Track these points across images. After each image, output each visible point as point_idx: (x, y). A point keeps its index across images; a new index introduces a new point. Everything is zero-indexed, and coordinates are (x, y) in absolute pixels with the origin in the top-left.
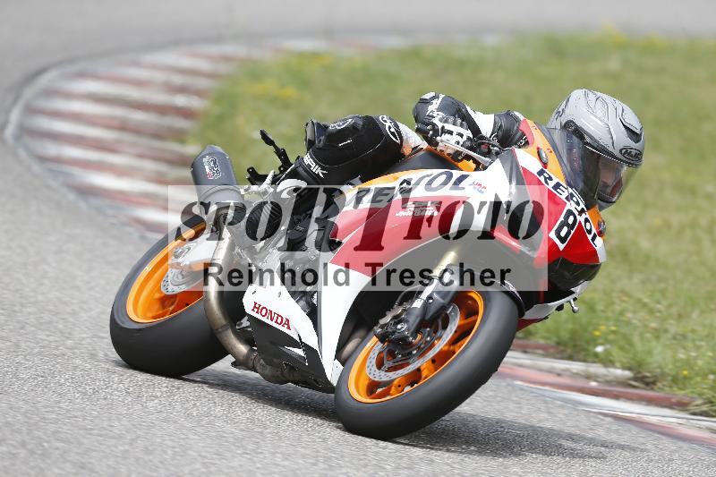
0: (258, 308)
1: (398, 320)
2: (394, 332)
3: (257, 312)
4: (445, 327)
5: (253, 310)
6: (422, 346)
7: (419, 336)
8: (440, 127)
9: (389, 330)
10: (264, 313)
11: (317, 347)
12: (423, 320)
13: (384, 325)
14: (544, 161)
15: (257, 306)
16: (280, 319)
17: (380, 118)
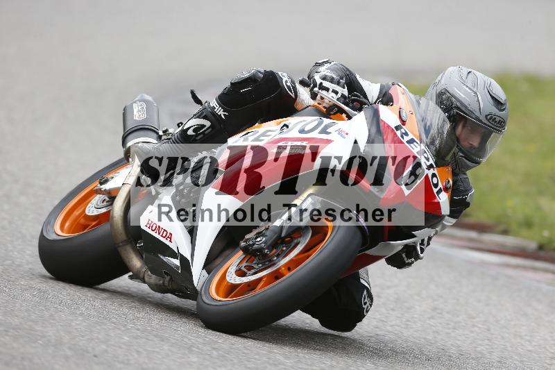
0: (150, 225)
1: (259, 235)
2: (253, 245)
3: (149, 228)
5: (146, 226)
7: (274, 251)
9: (251, 243)
10: (154, 228)
11: (189, 258)
12: (279, 237)
13: (247, 239)
14: (404, 118)
15: (150, 222)
16: (165, 233)
17: (280, 73)
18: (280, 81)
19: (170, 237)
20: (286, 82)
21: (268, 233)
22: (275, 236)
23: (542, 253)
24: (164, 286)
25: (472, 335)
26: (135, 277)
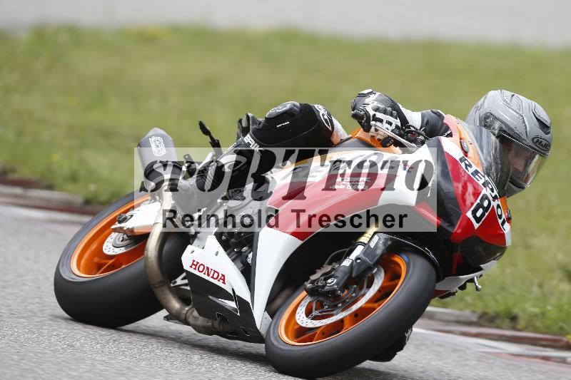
0: (196, 265)
1: (327, 276)
2: (324, 286)
3: (195, 269)
4: (369, 286)
5: (191, 267)
6: (347, 300)
7: (346, 292)
8: (371, 115)
9: (320, 284)
10: (201, 269)
11: (249, 300)
12: (350, 277)
13: (315, 281)
14: (466, 149)
15: (195, 263)
16: (216, 274)
17: (316, 106)
18: (317, 113)
19: (223, 279)
20: (323, 115)
21: (338, 274)
22: (346, 277)
23: (89, 208)
24: (213, 327)
25: (22, 293)
26: (172, 317)
